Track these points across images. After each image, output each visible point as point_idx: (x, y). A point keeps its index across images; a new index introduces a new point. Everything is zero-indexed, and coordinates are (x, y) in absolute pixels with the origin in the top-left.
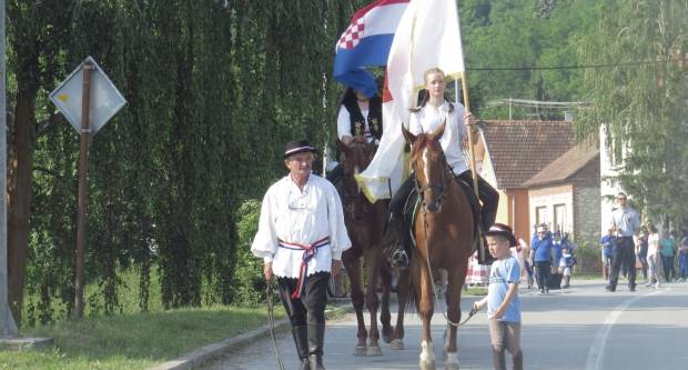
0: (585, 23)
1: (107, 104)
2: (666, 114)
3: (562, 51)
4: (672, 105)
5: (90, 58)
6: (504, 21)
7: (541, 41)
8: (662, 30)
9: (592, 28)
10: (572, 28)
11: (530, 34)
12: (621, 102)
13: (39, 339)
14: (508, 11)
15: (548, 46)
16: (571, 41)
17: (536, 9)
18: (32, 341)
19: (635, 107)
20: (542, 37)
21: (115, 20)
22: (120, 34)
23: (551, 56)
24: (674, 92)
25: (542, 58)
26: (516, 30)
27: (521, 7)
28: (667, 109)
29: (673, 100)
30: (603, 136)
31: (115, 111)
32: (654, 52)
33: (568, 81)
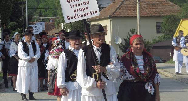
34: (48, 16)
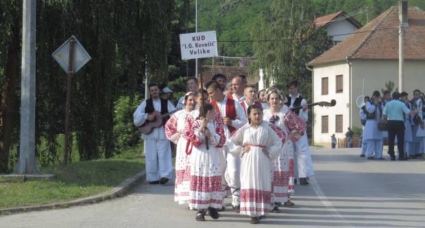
0: (243, 18)
1: (81, 59)
2: (294, 65)
3: (232, 32)
4: (297, 60)
5: (73, 36)
6: (203, 17)
7: (222, 28)
8: (291, 24)
9: (246, 21)
10: (237, 21)
11: (216, 24)
12: (272, 58)
13: (51, 175)
14: (205, 12)
15: (225, 30)
16: (236, 26)
17: (218, 12)
18: (48, 176)
19: (278, 61)
20: (222, 25)
21: (61, 16)
22: (64, 22)
23: (227, 34)
24: (297, 54)
25: (222, 35)
26: (209, 21)
27: (211, 10)
28: (294, 62)
29: (297, 58)
30: (261, 74)
31: (85, 63)
32: (288, 34)
33: (235, 47)
34: (237, 54)
